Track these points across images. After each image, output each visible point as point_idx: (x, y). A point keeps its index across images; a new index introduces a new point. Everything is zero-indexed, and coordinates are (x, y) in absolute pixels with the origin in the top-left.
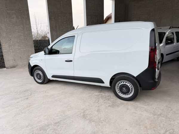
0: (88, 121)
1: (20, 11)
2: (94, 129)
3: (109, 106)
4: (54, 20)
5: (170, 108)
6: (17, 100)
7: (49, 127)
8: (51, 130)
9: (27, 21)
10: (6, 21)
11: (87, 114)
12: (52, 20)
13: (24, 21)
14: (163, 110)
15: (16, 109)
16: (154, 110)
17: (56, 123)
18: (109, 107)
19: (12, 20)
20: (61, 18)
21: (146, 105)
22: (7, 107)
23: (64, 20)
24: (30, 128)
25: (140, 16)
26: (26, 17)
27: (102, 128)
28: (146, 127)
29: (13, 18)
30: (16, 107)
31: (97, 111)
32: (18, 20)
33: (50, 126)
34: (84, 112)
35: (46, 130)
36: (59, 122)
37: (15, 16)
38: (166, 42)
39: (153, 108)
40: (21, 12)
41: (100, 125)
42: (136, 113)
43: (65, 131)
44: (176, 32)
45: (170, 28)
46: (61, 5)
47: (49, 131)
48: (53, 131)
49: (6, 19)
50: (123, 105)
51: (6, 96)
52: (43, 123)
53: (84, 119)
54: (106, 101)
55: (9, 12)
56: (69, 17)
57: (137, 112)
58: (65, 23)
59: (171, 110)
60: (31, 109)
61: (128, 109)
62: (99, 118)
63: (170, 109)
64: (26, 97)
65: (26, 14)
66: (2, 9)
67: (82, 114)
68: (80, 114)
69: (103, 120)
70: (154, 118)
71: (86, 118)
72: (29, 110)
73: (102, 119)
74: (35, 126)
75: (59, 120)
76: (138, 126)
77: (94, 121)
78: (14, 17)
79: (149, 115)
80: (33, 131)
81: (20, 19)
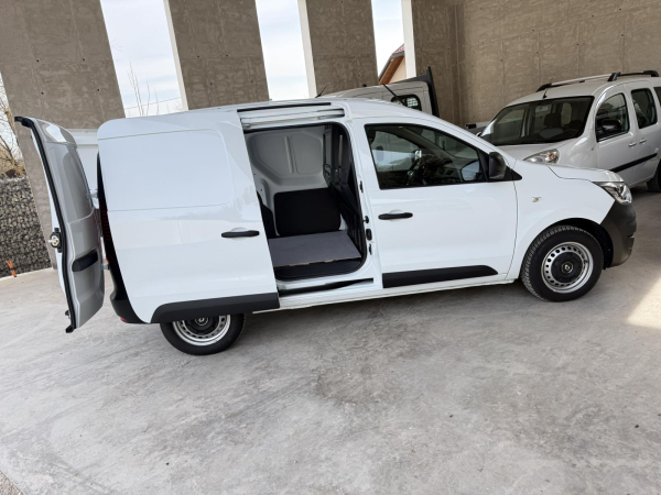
0: (331, 403)
1: (86, 67)
2: (352, 421)
3: (401, 355)
4: (201, 87)
5: (599, 345)
6: (106, 362)
7: (214, 428)
8: (219, 433)
9: (112, 101)
10: (40, 106)
11: (330, 383)
12: (195, 87)
13: (102, 101)
14: (573, 353)
15: (105, 387)
16: (544, 355)
17: (234, 415)
18: (400, 358)
19: (61, 100)
20: (227, 77)
21: (521, 344)
22: (75, 383)
23: (237, 86)
24: (154, 433)
25: (507, 43)
26: (106, 86)
27: (376, 418)
28: (514, 406)
29: (63, 94)
30: (104, 380)
31: (362, 372)
32: (80, 100)
33: (216, 425)
34: (320, 378)
35: (205, 436)
36: (241, 412)
37: (68, 87)
38: (596, 131)
39: (544, 351)
40: (89, 70)
41: (369, 410)
42: (484, 369)
43: (264, 434)
44: (633, 92)
45: (610, 80)
46: (221, 34)
47: (213, 438)
48: (226, 438)
49: (39, 101)
50: (445, 350)
51: (68, 353)
52: (193, 417)
53: (318, 397)
54: (390, 341)
55: (46, 73)
56: (252, 72)
57: (489, 366)
58: (241, 93)
59: (601, 352)
60: (152, 383)
61: (459, 359)
62: (366, 391)
63: (598, 349)
64: (132, 351)
65: (106, 75)
66: (24, 68)
67: (313, 384)
68: (308, 384)
69: (380, 396)
70: (543, 378)
71: (325, 395)
72: (145, 385)
73: (375, 394)
74: (170, 428)
75: (242, 406)
76: (488, 404)
77: (349, 401)
78: (65, 91)
79: (528, 372)
80: (166, 441)
81: (86, 96)
